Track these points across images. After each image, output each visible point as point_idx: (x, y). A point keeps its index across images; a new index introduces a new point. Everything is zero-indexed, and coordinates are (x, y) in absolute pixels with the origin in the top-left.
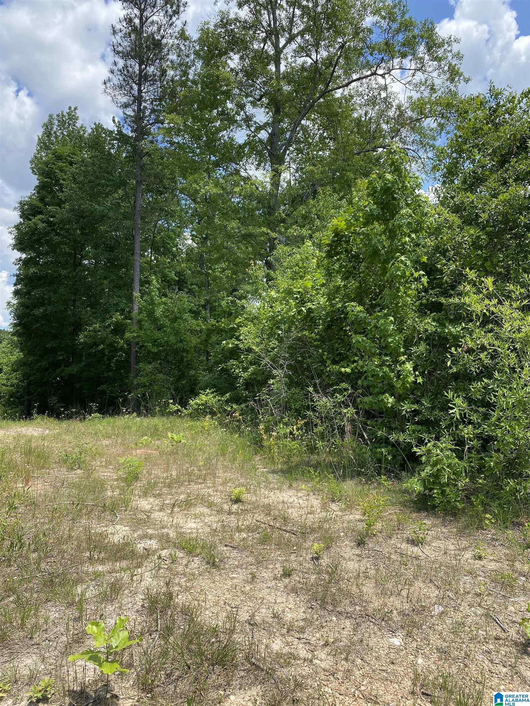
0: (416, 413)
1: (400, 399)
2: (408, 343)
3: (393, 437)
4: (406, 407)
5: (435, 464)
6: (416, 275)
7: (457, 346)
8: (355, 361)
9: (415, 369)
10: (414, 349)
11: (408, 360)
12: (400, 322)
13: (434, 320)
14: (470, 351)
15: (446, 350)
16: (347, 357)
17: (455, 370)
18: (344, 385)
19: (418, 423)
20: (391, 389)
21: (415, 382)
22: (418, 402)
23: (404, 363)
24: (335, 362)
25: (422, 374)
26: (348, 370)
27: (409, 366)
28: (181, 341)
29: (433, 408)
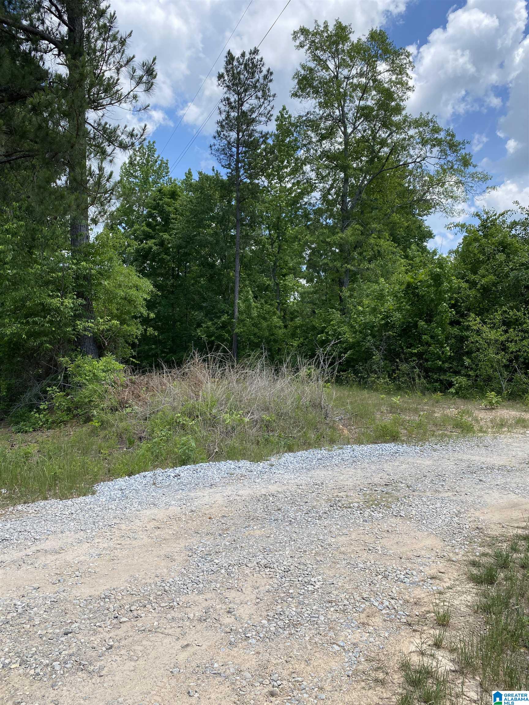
0: (451, 368)
1: (443, 362)
2: (447, 338)
3: (441, 377)
4: (447, 365)
5: (460, 383)
6: (450, 310)
7: (467, 341)
8: (418, 347)
9: (450, 350)
10: (449, 342)
11: (447, 346)
12: (443, 330)
13: (458, 329)
14: (472, 342)
15: (464, 342)
16: (414, 345)
17: (467, 350)
18: (414, 358)
19: (451, 372)
20: (439, 358)
21: (450, 355)
22: (450, 363)
23: (446, 347)
24: (407, 348)
25: (453, 352)
26: (416, 351)
27: (448, 348)
28: (273, 335)
29: (458, 366)
